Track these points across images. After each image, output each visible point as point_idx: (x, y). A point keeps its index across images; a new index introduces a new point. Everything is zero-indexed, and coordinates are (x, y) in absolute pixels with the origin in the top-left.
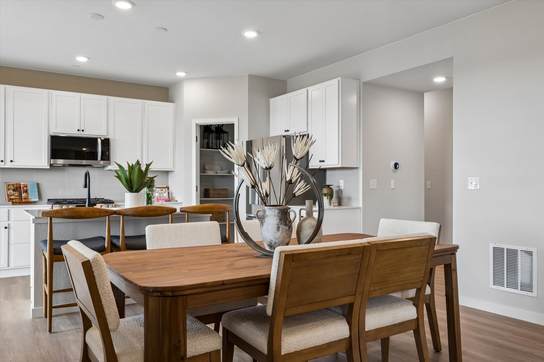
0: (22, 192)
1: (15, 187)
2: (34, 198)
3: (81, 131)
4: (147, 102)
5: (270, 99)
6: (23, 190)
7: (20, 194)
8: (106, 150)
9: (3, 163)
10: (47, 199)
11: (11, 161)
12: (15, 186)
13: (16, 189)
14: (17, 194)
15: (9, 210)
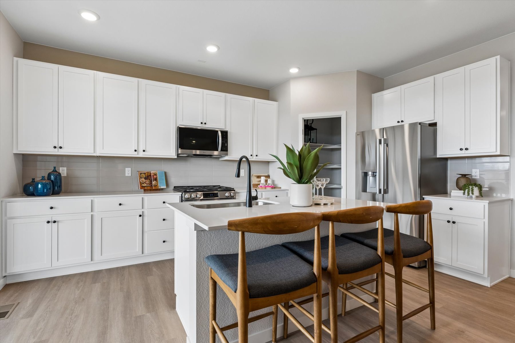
0: (152, 180)
1: (146, 176)
2: (163, 186)
3: (204, 124)
4: (257, 100)
5: (373, 94)
6: (153, 178)
7: (151, 182)
8: (225, 142)
9: (137, 152)
10: (173, 187)
11: (144, 151)
12: (147, 174)
13: (147, 177)
14: (148, 182)
15: (143, 198)
